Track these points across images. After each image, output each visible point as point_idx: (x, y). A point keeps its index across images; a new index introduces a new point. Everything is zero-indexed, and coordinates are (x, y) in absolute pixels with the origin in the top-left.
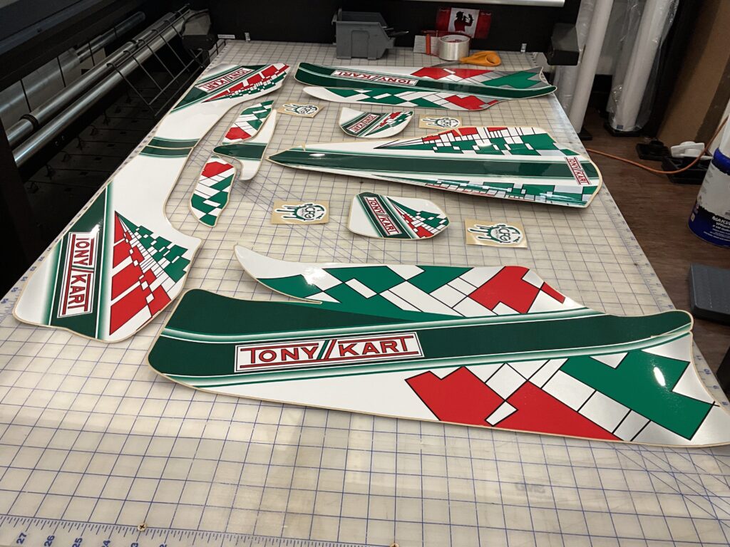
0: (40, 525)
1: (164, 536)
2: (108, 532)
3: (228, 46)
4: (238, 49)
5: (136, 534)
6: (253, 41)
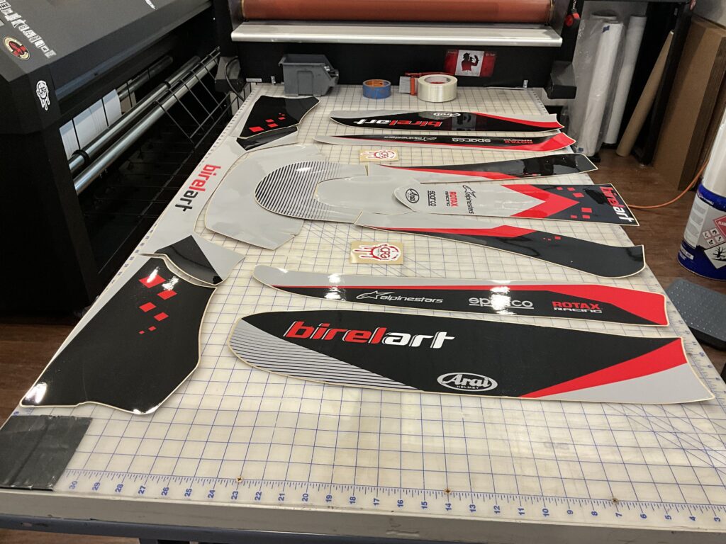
0: (156, 480)
1: (258, 486)
2: (212, 483)
5: (235, 485)
6: (277, 84)
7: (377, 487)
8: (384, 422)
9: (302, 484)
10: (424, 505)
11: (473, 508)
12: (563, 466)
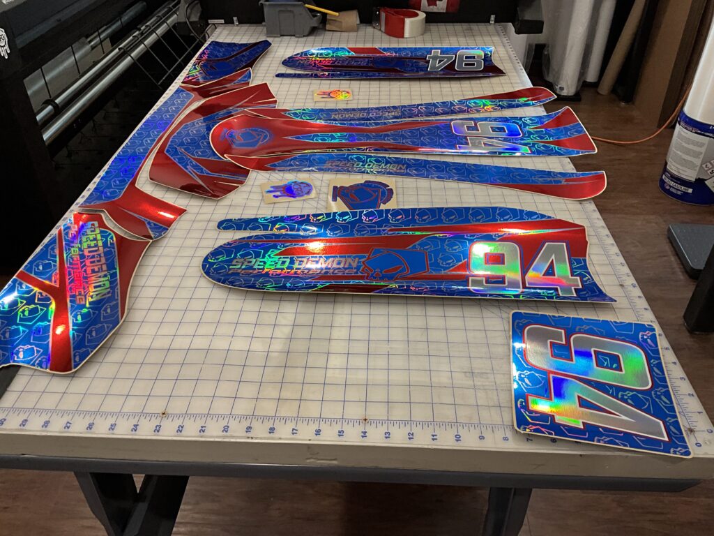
0: (82, 416)
1: (181, 419)
2: (137, 418)
3: (218, 30)
4: (228, 32)
5: (159, 419)
6: (240, 25)
7: (298, 418)
8: (311, 357)
9: (223, 416)
10: (341, 433)
11: (387, 435)
12: (481, 394)
